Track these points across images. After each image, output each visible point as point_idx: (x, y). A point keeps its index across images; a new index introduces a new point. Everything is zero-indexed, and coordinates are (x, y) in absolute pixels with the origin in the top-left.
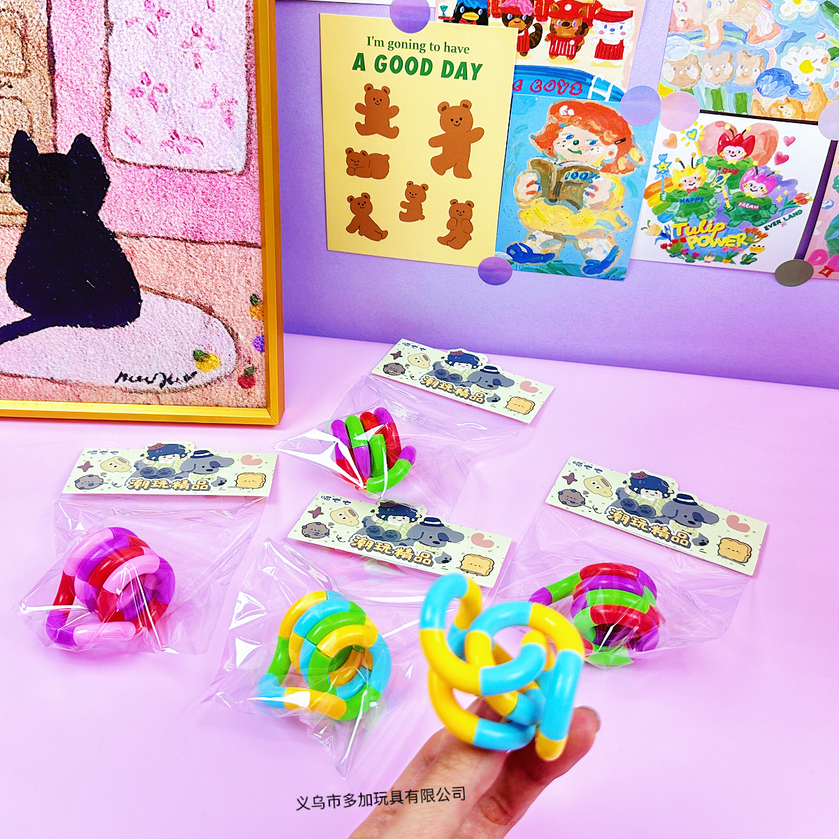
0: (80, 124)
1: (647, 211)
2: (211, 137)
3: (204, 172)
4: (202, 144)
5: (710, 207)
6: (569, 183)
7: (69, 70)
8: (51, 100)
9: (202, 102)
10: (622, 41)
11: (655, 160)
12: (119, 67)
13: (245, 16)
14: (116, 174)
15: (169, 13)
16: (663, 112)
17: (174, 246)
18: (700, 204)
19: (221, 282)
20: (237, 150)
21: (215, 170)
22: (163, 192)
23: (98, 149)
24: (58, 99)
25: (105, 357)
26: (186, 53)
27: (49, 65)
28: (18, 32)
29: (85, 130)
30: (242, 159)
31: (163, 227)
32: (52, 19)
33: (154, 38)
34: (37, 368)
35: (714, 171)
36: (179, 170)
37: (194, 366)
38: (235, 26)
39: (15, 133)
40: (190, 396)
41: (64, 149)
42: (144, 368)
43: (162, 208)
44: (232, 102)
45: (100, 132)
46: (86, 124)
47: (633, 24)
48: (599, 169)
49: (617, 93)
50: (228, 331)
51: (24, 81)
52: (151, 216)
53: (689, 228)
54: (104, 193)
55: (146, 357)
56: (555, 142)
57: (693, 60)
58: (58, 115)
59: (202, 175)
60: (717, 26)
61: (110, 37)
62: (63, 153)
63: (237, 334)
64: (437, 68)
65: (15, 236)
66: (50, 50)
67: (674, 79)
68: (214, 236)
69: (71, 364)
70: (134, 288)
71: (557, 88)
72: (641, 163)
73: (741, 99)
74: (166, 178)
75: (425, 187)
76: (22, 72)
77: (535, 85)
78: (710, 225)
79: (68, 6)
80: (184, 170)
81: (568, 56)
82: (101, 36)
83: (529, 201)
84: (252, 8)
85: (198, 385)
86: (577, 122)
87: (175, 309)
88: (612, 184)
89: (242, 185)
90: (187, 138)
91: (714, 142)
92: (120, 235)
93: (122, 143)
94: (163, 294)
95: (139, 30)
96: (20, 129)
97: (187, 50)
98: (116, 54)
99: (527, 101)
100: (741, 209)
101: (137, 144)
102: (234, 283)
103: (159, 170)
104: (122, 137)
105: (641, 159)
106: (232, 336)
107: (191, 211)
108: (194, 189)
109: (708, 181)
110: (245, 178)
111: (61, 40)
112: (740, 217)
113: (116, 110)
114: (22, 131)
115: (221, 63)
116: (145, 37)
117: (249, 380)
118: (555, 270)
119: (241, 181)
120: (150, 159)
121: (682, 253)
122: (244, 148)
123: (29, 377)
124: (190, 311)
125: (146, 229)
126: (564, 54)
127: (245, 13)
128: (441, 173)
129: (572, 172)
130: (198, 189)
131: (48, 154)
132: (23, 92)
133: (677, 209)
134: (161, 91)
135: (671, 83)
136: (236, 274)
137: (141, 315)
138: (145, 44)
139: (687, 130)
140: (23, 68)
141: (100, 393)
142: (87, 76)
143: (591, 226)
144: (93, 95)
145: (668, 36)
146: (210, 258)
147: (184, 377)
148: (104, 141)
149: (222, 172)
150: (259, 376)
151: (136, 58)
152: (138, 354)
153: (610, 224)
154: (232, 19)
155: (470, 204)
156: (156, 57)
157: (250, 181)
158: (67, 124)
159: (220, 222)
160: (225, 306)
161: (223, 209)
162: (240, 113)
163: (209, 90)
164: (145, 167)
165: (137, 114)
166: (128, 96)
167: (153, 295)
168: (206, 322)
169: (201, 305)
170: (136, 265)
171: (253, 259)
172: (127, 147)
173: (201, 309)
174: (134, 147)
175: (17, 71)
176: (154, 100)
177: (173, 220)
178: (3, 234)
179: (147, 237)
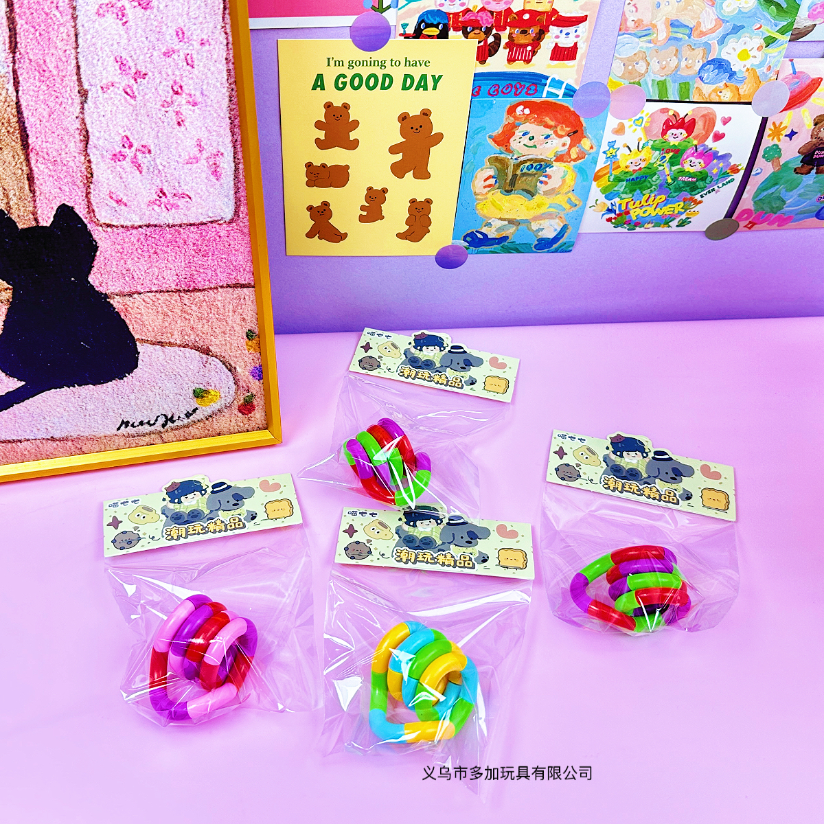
0: (60, 195)
1: (596, 192)
2: (199, 191)
3: (194, 224)
4: (190, 198)
5: (653, 183)
6: (524, 174)
7: (44, 143)
8: (28, 175)
9: (187, 158)
10: (576, 44)
11: (604, 147)
13: (225, 69)
14: (103, 239)
15: (146, 74)
16: (612, 104)
17: (168, 298)
18: (645, 181)
19: (216, 323)
20: (226, 199)
21: (205, 221)
22: (154, 249)
24: (35, 172)
25: (106, 410)
26: (167, 112)
27: (21, 140)
29: (67, 200)
30: (231, 208)
31: (156, 282)
32: (20, 93)
33: (132, 101)
34: (35, 431)
35: (658, 152)
36: (168, 226)
37: (195, 403)
38: (216, 80)
40: (193, 430)
41: (46, 220)
42: (146, 413)
43: (154, 265)
44: (218, 155)
45: (83, 200)
46: (68, 194)
47: (587, 27)
48: (552, 160)
49: (570, 90)
50: (226, 366)
52: (142, 273)
53: (633, 202)
54: (93, 258)
55: (147, 403)
56: (512, 140)
57: (641, 56)
58: (36, 189)
59: (192, 228)
60: (665, 24)
61: (86, 105)
62: (45, 224)
63: (235, 368)
64: (398, 82)
66: (21, 125)
67: (623, 74)
68: (207, 283)
69: (71, 421)
70: (130, 343)
71: (514, 90)
72: (591, 151)
73: (685, 87)
74: (155, 236)
75: (385, 191)
77: (493, 89)
78: (652, 198)
79: (37, 78)
80: (174, 226)
81: (524, 61)
82: (75, 105)
83: (486, 194)
84: (232, 61)
85: (200, 419)
86: (533, 120)
87: (173, 355)
88: (564, 172)
89: (232, 232)
90: (175, 195)
91: (659, 126)
92: (113, 296)
93: (107, 208)
94: (161, 344)
95: (116, 94)
97: (168, 109)
98: (94, 121)
99: (485, 105)
100: (681, 182)
101: (123, 207)
102: (230, 322)
103: (148, 229)
104: (107, 202)
105: (592, 148)
106: (230, 370)
107: (183, 263)
108: (185, 242)
109: (652, 161)
110: (234, 224)
111: (33, 114)
112: (679, 189)
113: (98, 176)
115: (204, 118)
116: (123, 101)
117: (249, 407)
118: (507, 250)
119: (231, 228)
120: (138, 220)
121: (625, 224)
122: (232, 197)
123: (28, 440)
124: (188, 355)
125: (138, 286)
126: (521, 60)
127: (225, 66)
128: (401, 177)
129: (527, 165)
130: (190, 242)
131: (29, 228)
133: (623, 187)
134: (144, 153)
135: (620, 77)
136: (231, 314)
138: (123, 108)
139: (634, 118)
141: (102, 443)
142: (64, 147)
143: (544, 210)
144: (73, 165)
145: (619, 35)
146: (204, 303)
147: (186, 415)
148: (88, 207)
149: (211, 222)
150: (258, 402)
151: (115, 122)
152: (138, 401)
153: (561, 206)
154: (212, 73)
155: (429, 202)
156: (136, 120)
157: (240, 227)
158: (47, 196)
159: (213, 269)
160: (222, 345)
161: (215, 257)
162: (227, 164)
163: (193, 146)
164: (134, 227)
165: (121, 178)
166: (110, 160)
167: (150, 346)
168: (204, 362)
169: (199, 348)
170: (130, 321)
171: (247, 298)
172: (113, 211)
173: (199, 351)
174: (121, 210)
176: (137, 163)
177: (165, 274)
179: (139, 293)
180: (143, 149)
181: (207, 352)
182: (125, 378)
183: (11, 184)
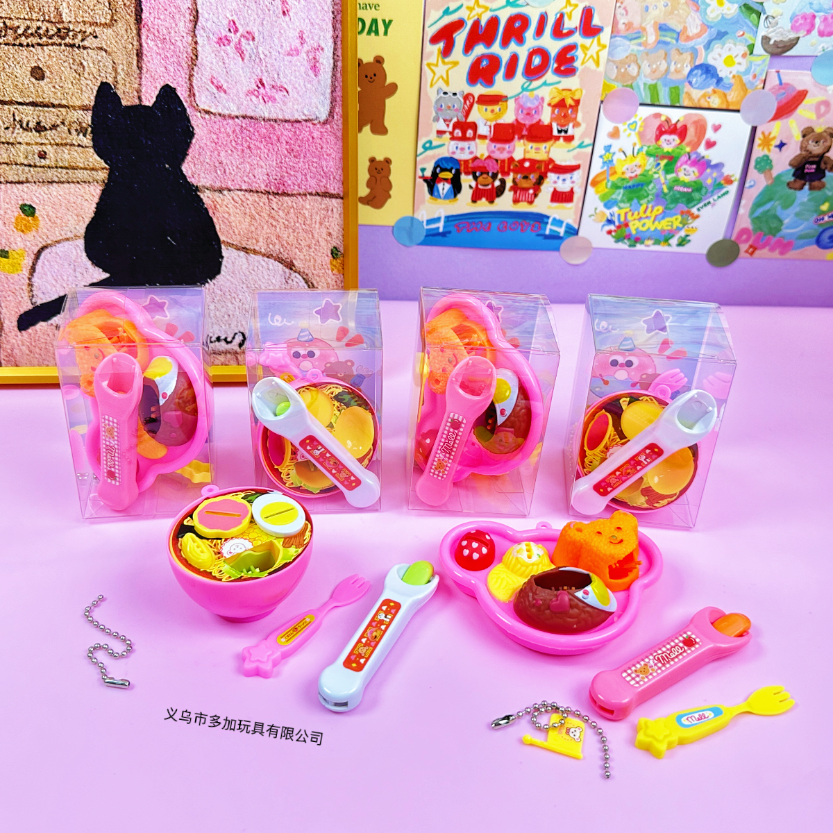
0: (165, 75)
2: (297, 85)
3: (289, 121)
4: (287, 92)
7: (156, 19)
8: (137, 50)
9: (289, 49)
12: (206, 16)
14: (200, 126)
17: (257, 199)
19: (302, 234)
20: (322, 98)
21: (300, 119)
22: (248, 143)
24: (144, 49)
27: (136, 15)
29: (171, 81)
30: (326, 107)
31: (246, 179)
36: (264, 120)
39: (99, 85)
41: (149, 100)
42: (224, 327)
43: (246, 160)
44: (318, 49)
45: (186, 83)
46: (172, 74)
50: (309, 286)
51: (110, 31)
52: (234, 168)
54: (188, 145)
55: (226, 316)
58: (144, 65)
59: (286, 125)
65: (94, 192)
68: (296, 187)
70: (216, 244)
76: (108, 21)
80: (269, 120)
87: (256, 265)
89: (325, 134)
90: (273, 87)
92: (203, 189)
93: (207, 93)
94: (245, 250)
96: (104, 81)
98: (205, 3)
101: (222, 94)
102: (316, 235)
103: (244, 121)
104: (208, 87)
107: (275, 161)
108: (278, 140)
110: (328, 126)
113: (202, 59)
114: (106, 83)
115: (308, 10)
119: (325, 130)
120: (235, 109)
122: (328, 96)
124: (271, 267)
125: (229, 182)
130: (283, 140)
131: (132, 106)
132: (108, 42)
134: (248, 39)
136: (317, 226)
137: (222, 272)
140: (109, 17)
142: (174, 25)
144: (180, 45)
146: (292, 210)
148: (190, 91)
149: (306, 121)
151: (224, 6)
152: (217, 313)
156: (244, 5)
157: (334, 130)
158: (153, 74)
159: (303, 173)
160: (306, 260)
161: (306, 160)
162: (326, 61)
163: (296, 38)
164: (231, 117)
165: (224, 63)
166: (215, 44)
167: (234, 250)
168: (287, 277)
169: (283, 260)
170: (218, 220)
171: (335, 210)
172: (213, 97)
173: (282, 264)
174: (220, 97)
175: (103, 21)
176: (240, 49)
177: (256, 172)
178: (83, 190)
179: (229, 190)
180: (247, 35)
181: (290, 266)
182: (207, 285)
183: (120, 58)
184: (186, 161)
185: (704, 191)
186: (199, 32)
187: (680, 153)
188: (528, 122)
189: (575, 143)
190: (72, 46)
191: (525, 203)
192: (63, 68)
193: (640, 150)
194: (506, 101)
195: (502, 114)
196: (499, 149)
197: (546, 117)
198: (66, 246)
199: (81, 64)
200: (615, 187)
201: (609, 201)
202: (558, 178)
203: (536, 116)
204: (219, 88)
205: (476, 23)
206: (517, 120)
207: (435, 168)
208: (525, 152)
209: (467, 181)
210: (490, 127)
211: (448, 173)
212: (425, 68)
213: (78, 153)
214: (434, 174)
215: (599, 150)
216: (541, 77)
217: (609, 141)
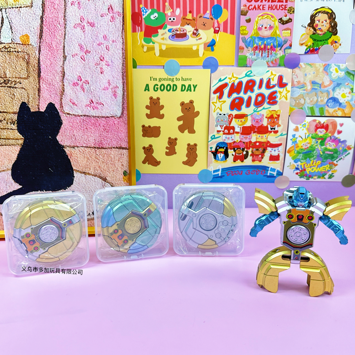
0: (50, 98)
2: (107, 102)
4: (103, 105)
7: (47, 76)
8: (38, 88)
9: (104, 87)
13: (122, 53)
14: (65, 120)
15: (90, 52)
17: (90, 151)
19: (110, 165)
20: (118, 107)
21: (109, 116)
22: (86, 127)
23: (58, 109)
24: (41, 88)
26: (97, 67)
27: (38, 74)
28: (25, 60)
29: (53, 101)
30: (120, 111)
31: (85, 142)
32: (40, 55)
33: (84, 62)
36: (93, 117)
38: (117, 57)
41: (43, 109)
43: (85, 134)
44: (116, 87)
45: (59, 102)
46: (53, 98)
51: (27, 81)
52: (80, 137)
54: (59, 128)
57: (301, 96)
58: (41, 95)
59: (103, 118)
61: (65, 62)
65: (17, 149)
66: (39, 68)
67: (295, 105)
68: (108, 145)
70: (71, 171)
74: (87, 121)
75: (176, 139)
76: (26, 77)
79: (48, 49)
80: (95, 117)
82: (61, 61)
84: (125, 49)
87: (89, 180)
89: (120, 122)
90: (97, 103)
92: (66, 147)
93: (68, 106)
94: (84, 173)
95: (77, 58)
97: (97, 66)
98: (67, 69)
101: (75, 106)
102: (116, 166)
103: (84, 117)
104: (69, 103)
107: (98, 135)
110: (121, 119)
111: (44, 63)
113: (66, 92)
115: (112, 71)
116: (80, 62)
120: (81, 112)
122: (121, 106)
124: (96, 180)
125: (78, 143)
128: (183, 132)
130: (101, 125)
131: (35, 112)
132: (26, 85)
134: (86, 84)
135: (293, 106)
136: (117, 162)
138: (80, 64)
140: (26, 75)
142: (54, 78)
144: (57, 86)
146: (106, 155)
147: (93, 213)
148: (61, 105)
149: (111, 117)
151: (76, 70)
154: (116, 54)
155: (195, 145)
156: (84, 70)
157: (124, 120)
158: (45, 98)
159: (111, 139)
160: (112, 177)
161: (112, 133)
162: (120, 92)
163: (106, 83)
164: (79, 116)
165: (76, 93)
166: (72, 85)
167: (79, 173)
168: (103, 185)
169: (101, 177)
170: (72, 160)
171: (125, 154)
172: (71, 107)
173: (101, 179)
174: (74, 107)
175: (24, 77)
176: (83, 88)
177: (90, 139)
178: (12, 149)
179: (78, 147)
180: (86, 82)
181: (105, 180)
183: (31, 92)
184: (58, 135)
185: (338, 153)
186: (65, 81)
187: (326, 137)
188: (257, 126)
189: (279, 134)
190: (10, 87)
191: (258, 161)
192: (6, 96)
193: (308, 136)
194: (247, 117)
195: (246, 122)
196: (245, 138)
197: (265, 123)
198: (3, 174)
199: (14, 94)
200: (299, 153)
201: (296, 159)
202: (272, 150)
203: (260, 123)
204: (73, 104)
205: (233, 84)
206: (252, 125)
207: (217, 147)
208: (257, 138)
209: (231, 152)
210: (240, 128)
211: (222, 149)
212: (211, 104)
213: (10, 132)
214: (216, 150)
215: (290, 137)
216: (262, 106)
217: (294, 133)
